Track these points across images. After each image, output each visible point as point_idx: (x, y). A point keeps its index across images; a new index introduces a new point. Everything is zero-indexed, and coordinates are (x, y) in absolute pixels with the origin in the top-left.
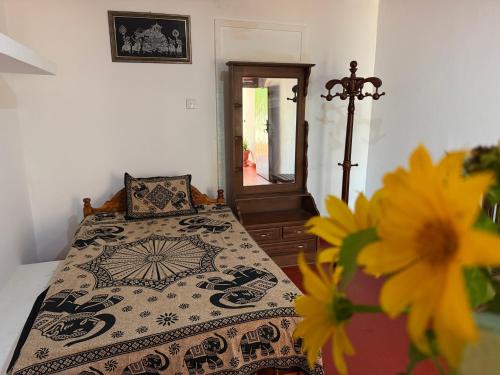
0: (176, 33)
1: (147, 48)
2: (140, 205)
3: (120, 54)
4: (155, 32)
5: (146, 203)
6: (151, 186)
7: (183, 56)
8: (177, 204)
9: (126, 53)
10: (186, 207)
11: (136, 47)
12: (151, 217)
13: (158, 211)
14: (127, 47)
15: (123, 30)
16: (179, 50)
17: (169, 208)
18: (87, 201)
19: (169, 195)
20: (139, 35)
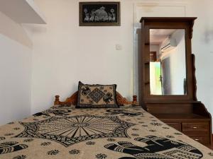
0: (112, 11)
1: (97, 19)
2: (85, 99)
3: (83, 22)
4: (102, 11)
5: (88, 98)
6: (92, 89)
7: (116, 21)
8: (106, 100)
9: (86, 22)
10: (112, 103)
11: (92, 19)
12: (90, 107)
13: (95, 103)
14: (87, 19)
15: (86, 11)
16: (114, 19)
17: (101, 102)
18: (57, 97)
19: (102, 94)
20: (93, 13)
